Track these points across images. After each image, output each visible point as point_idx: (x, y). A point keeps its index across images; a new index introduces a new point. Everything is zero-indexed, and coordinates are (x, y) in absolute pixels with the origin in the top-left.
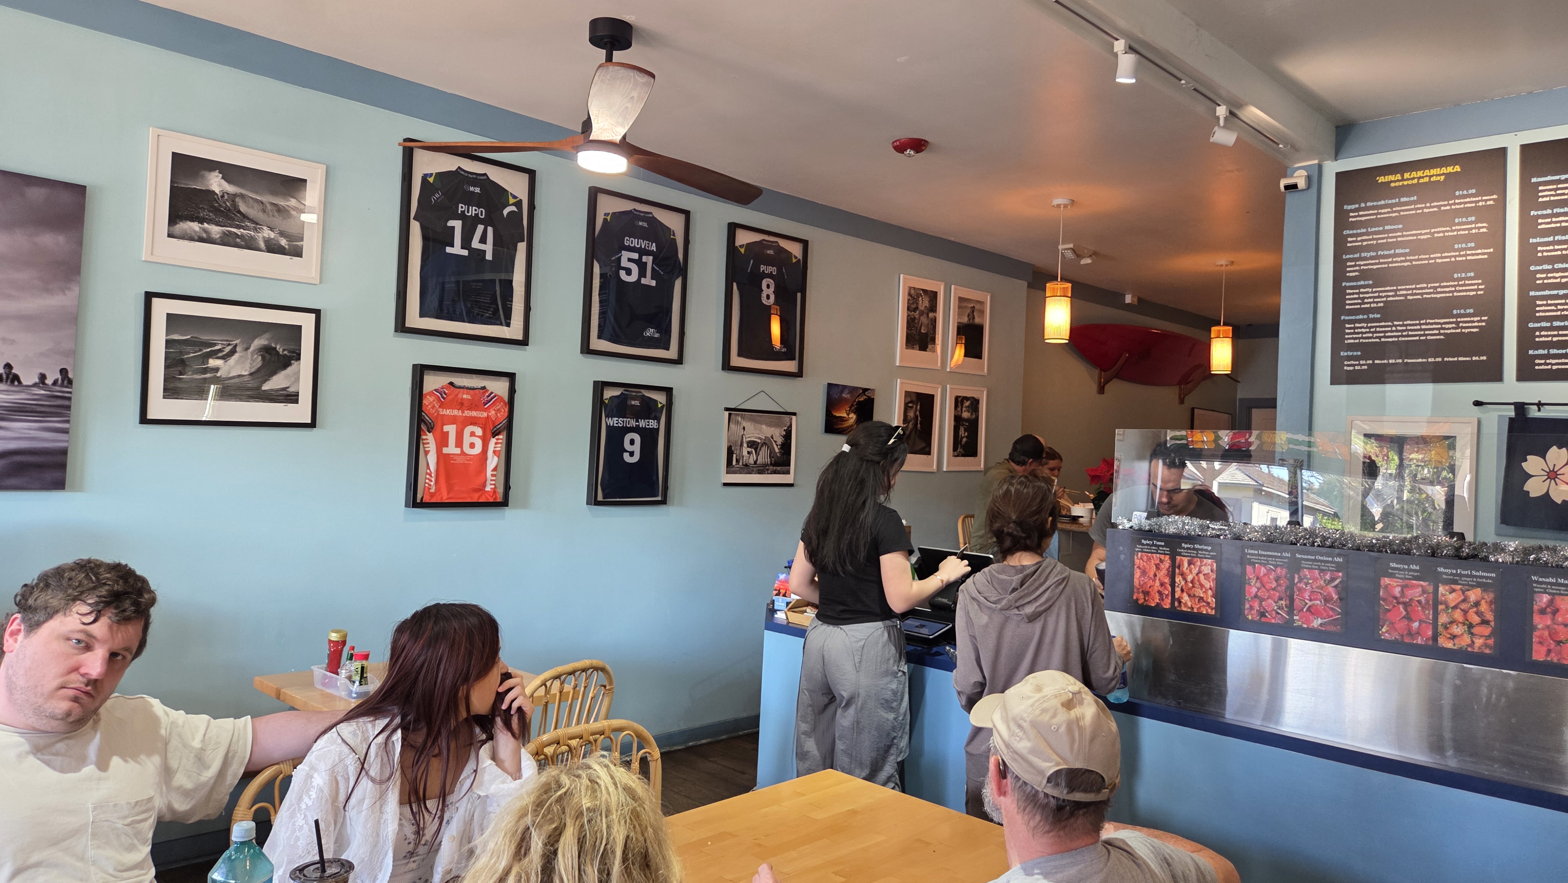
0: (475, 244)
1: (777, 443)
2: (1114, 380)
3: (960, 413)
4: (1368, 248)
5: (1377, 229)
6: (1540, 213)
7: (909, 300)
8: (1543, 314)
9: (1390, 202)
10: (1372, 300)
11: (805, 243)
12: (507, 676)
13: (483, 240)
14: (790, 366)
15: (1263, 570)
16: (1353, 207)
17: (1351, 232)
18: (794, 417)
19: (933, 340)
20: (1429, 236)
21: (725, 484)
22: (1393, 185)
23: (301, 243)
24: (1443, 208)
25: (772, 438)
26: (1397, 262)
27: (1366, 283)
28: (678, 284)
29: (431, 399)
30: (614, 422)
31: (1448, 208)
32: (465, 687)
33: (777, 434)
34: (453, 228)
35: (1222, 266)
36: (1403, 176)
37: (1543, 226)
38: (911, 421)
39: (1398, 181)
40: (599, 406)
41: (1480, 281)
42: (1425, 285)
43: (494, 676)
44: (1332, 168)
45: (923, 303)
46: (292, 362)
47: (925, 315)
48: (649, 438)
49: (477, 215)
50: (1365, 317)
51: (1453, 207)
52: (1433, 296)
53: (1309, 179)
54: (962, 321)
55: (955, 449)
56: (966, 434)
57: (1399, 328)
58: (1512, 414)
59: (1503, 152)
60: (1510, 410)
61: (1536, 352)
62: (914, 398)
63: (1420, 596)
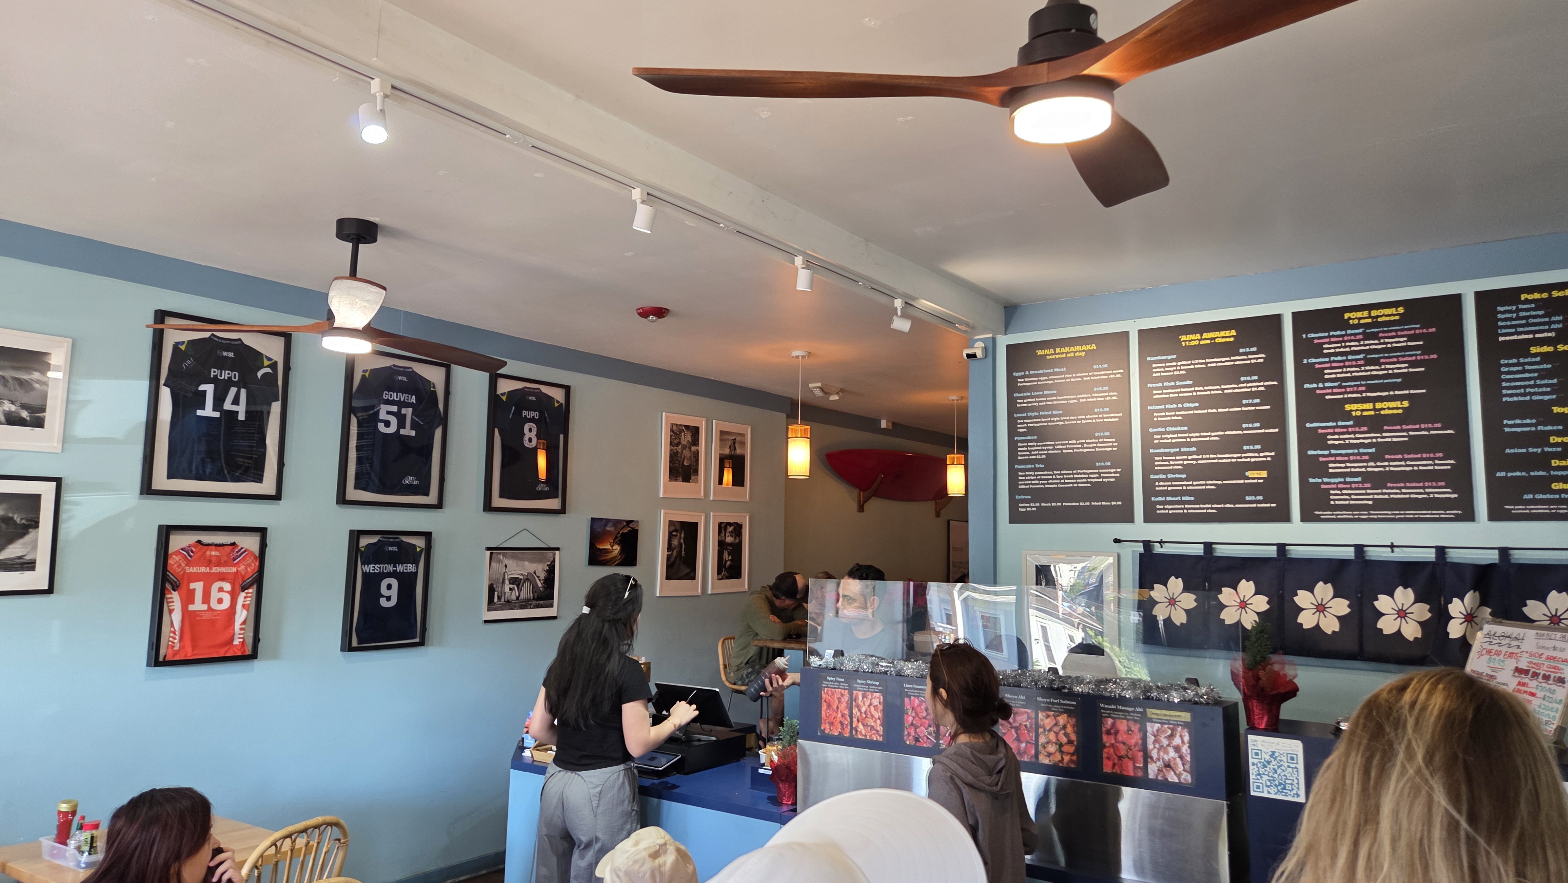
0: (228, 406)
1: (541, 578)
2: (873, 498)
3: (723, 538)
4: (1032, 409)
5: (1038, 393)
6: (1154, 385)
7: (671, 436)
8: (1160, 468)
9: (1047, 371)
10: (1037, 452)
11: (567, 389)
12: (218, 851)
13: (236, 402)
14: (553, 503)
15: (917, 702)
16: (1020, 374)
17: (1020, 395)
18: (557, 553)
19: (696, 472)
20: (1076, 401)
21: (486, 622)
22: (1048, 357)
23: (43, 414)
24: (1085, 379)
25: (535, 573)
26: (1054, 421)
27: (1032, 438)
28: (438, 433)
29: (177, 559)
30: (371, 568)
31: (1089, 378)
32: (177, 864)
33: (539, 569)
34: (205, 391)
35: (953, 400)
36: (1055, 351)
37: (1157, 396)
38: (675, 548)
39: (1052, 354)
40: (355, 554)
41: (1114, 440)
42: (1075, 442)
43: (206, 851)
44: (1004, 341)
45: (686, 438)
46: (30, 530)
47: (687, 449)
48: (407, 583)
49: (230, 378)
50: (1033, 466)
51: (1092, 378)
52: (1081, 450)
53: (985, 349)
54: (724, 453)
55: (719, 573)
56: (730, 558)
57: (1058, 477)
58: (1142, 550)
59: (1126, 334)
60: (1139, 547)
61: (1157, 499)
62: (678, 527)
63: (1026, 721)
